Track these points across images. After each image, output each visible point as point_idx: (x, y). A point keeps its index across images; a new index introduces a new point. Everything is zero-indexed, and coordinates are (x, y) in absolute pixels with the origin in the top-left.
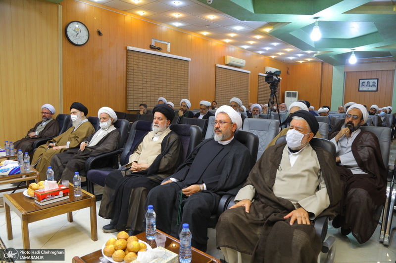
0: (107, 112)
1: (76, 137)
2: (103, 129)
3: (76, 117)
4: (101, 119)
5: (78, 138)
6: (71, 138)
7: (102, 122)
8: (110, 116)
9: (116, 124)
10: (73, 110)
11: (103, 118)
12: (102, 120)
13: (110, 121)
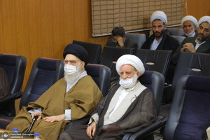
0: (132, 63)
1: (78, 103)
2: (127, 89)
3: (73, 69)
4: (122, 73)
5: (83, 103)
6: (69, 104)
7: (125, 79)
8: (135, 69)
9: (143, 79)
10: (70, 57)
11: (126, 72)
12: (125, 75)
13: (136, 77)
